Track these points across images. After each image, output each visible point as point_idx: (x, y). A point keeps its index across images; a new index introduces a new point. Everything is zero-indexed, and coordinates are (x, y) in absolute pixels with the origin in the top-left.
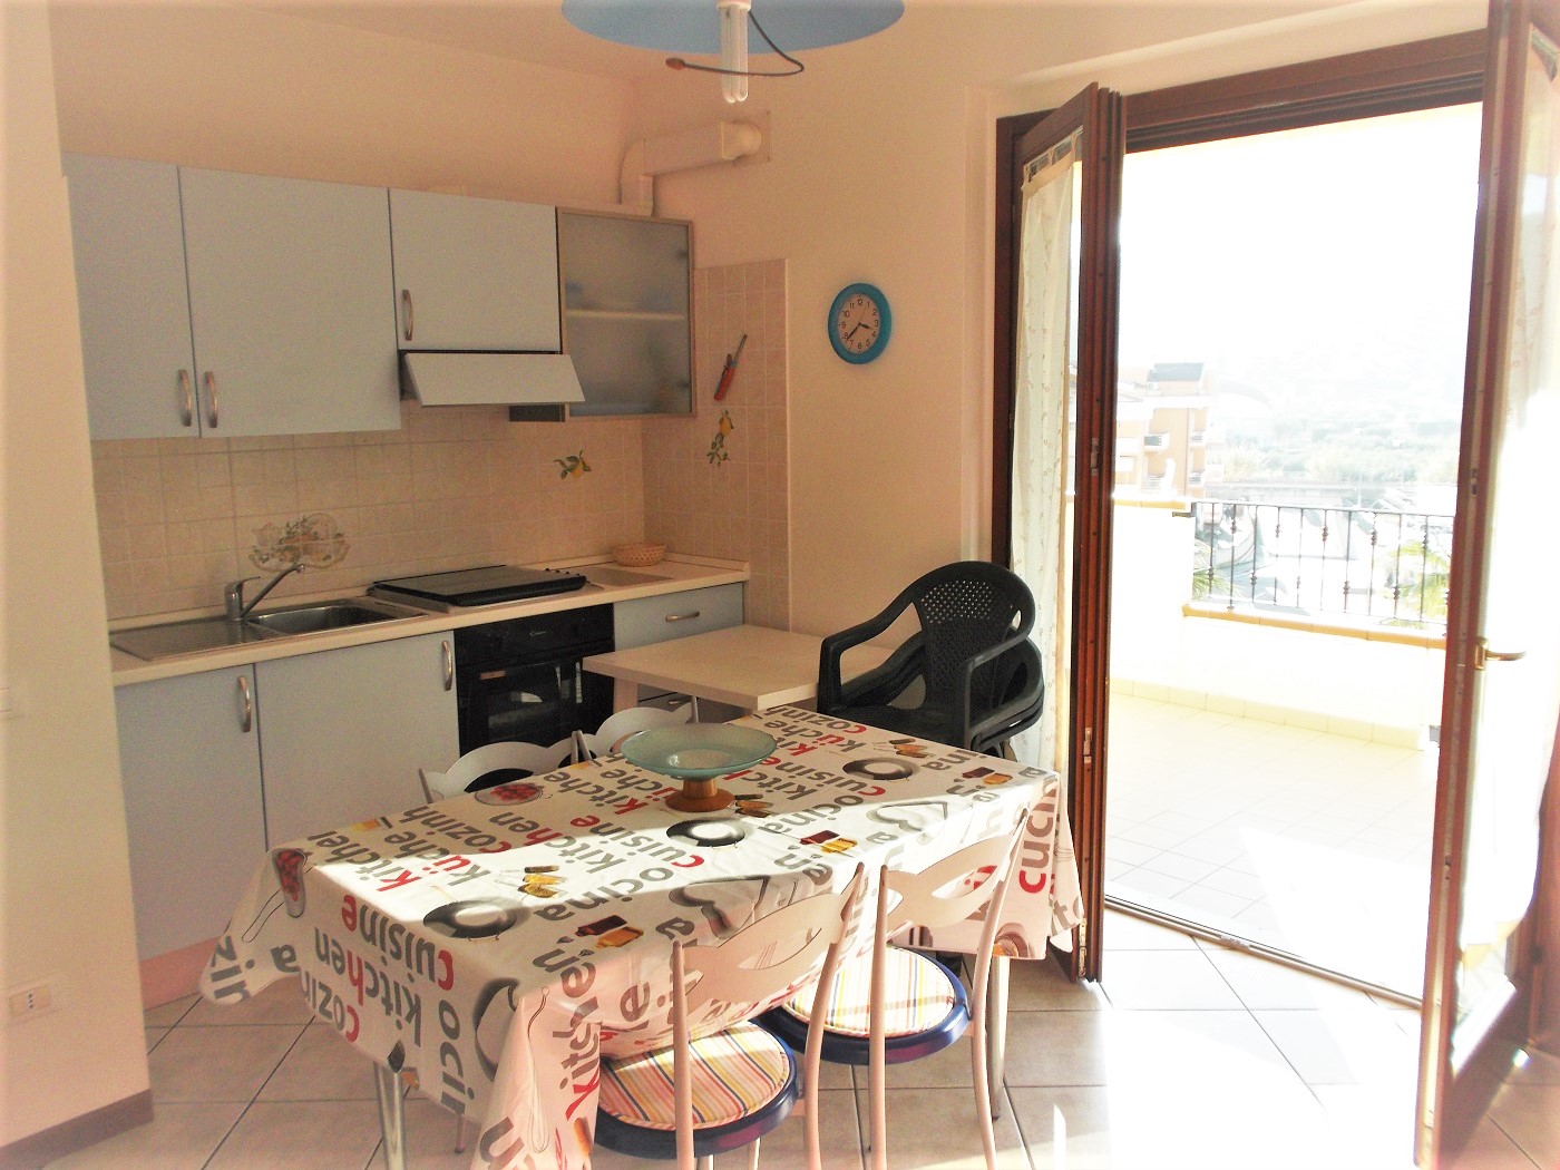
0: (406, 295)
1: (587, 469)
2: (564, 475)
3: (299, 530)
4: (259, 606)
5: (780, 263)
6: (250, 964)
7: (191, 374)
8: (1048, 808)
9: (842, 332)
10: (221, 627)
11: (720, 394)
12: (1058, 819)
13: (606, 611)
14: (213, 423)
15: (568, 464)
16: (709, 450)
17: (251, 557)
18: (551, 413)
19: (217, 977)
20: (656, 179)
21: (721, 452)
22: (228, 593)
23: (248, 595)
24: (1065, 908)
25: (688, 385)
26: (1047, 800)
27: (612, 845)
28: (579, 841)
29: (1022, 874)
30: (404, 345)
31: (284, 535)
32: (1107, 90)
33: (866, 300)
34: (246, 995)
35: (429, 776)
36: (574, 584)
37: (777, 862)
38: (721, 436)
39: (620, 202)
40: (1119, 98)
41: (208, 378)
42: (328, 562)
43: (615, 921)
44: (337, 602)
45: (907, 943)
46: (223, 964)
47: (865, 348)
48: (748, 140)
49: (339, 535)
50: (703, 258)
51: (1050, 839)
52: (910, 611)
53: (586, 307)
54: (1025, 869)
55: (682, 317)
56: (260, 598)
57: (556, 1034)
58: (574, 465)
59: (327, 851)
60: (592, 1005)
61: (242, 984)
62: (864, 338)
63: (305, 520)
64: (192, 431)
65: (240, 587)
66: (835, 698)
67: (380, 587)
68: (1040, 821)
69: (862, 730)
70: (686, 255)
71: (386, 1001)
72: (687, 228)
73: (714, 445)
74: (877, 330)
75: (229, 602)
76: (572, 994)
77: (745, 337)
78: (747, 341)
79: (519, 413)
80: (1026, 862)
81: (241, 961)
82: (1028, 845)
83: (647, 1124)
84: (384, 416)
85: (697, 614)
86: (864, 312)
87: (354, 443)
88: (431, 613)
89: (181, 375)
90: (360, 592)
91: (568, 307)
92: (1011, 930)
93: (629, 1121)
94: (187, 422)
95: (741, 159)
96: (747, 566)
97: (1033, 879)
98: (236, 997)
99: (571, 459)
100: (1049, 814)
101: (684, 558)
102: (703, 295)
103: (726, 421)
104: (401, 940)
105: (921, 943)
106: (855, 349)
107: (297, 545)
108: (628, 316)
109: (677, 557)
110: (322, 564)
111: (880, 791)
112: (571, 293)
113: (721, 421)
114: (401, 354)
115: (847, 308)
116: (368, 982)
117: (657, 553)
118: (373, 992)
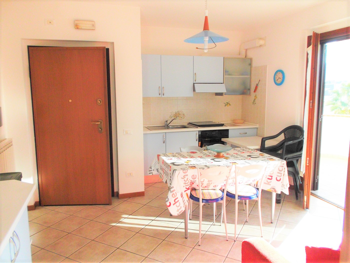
0: (195, 74)
1: (230, 105)
2: (225, 106)
3: (177, 113)
4: (169, 125)
5: (267, 66)
6: (153, 170)
7: (161, 87)
8: (283, 167)
9: (276, 79)
10: (164, 127)
11: (255, 91)
12: (285, 169)
13: (227, 130)
14: (163, 95)
15: (226, 104)
16: (253, 102)
17: (169, 117)
18: (221, 94)
19: (149, 171)
20: (246, 50)
21: (255, 102)
22: (165, 122)
23: (168, 123)
24: (284, 185)
25: (249, 89)
26: (282, 165)
27: (202, 160)
28: (197, 159)
29: (276, 178)
30: (195, 82)
31: (175, 113)
32: (316, 33)
33: (281, 73)
34: (153, 174)
35: (181, 149)
36: (222, 125)
37: (224, 164)
38: (255, 99)
39: (240, 55)
40: (318, 34)
41: (163, 87)
42: (182, 119)
43: (195, 167)
44: (182, 125)
45: (254, 186)
46: (150, 169)
47: (280, 82)
48: (262, 42)
49: (184, 114)
50: (254, 65)
51: (282, 172)
52: (283, 134)
53: (230, 75)
54: (277, 177)
55: (249, 76)
56: (169, 123)
57: (182, 178)
58: (227, 104)
59: (164, 155)
60: (187, 175)
61: (152, 173)
62: (280, 81)
63: (178, 111)
64: (160, 96)
65: (167, 121)
66: (263, 149)
67: (190, 123)
68: (281, 169)
69: (257, 151)
70: (250, 64)
71: (166, 174)
72: (251, 59)
73: (254, 101)
74: (282, 79)
75: (165, 124)
76: (184, 173)
77: (260, 80)
78: (260, 81)
79: (217, 94)
80: (278, 176)
81: (152, 169)
82: (278, 173)
83: (197, 197)
84: (191, 94)
85: (246, 133)
86: (280, 75)
87: (187, 99)
88: (195, 128)
89: (159, 87)
90: (187, 124)
91: (225, 75)
92: (274, 187)
93: (195, 196)
94: (160, 95)
95: (261, 46)
96: (258, 125)
97: (278, 179)
98: (151, 174)
99: (227, 103)
100: (282, 168)
101: (248, 123)
102: (253, 72)
103: (256, 97)
104: (167, 165)
105: (256, 187)
106: (278, 83)
107: (177, 115)
108: (238, 76)
109: (246, 122)
110: (181, 119)
111: (250, 159)
112: (226, 72)
113: (255, 97)
114: (194, 84)
115: (277, 74)
116: (164, 172)
117: (242, 121)
118: (165, 173)
